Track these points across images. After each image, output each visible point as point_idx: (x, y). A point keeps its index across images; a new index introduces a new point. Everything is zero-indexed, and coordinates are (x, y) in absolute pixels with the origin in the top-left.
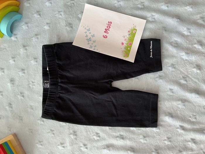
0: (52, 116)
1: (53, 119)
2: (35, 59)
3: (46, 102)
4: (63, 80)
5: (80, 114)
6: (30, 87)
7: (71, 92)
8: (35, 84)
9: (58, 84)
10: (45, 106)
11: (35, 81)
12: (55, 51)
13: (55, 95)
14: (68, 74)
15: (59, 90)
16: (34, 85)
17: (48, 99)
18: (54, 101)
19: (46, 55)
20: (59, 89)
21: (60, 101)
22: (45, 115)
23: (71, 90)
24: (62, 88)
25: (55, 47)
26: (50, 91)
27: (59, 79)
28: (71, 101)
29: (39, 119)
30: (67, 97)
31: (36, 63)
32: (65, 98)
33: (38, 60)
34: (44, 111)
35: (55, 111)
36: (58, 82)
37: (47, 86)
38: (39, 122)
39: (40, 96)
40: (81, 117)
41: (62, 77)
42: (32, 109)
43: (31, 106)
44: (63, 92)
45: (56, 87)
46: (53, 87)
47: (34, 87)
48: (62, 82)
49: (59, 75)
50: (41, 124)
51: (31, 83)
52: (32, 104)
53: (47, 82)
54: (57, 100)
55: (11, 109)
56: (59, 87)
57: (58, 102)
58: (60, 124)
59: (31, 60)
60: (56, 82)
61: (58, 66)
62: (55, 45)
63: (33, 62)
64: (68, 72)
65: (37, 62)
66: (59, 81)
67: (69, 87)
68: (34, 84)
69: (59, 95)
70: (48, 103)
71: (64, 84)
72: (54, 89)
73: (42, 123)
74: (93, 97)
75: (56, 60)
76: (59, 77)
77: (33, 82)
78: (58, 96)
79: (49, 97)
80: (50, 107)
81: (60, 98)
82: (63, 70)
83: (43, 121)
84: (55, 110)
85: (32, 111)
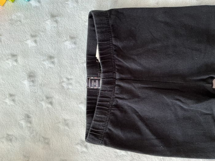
0: (105, 139)
1: (106, 144)
2: (72, 38)
3: (95, 115)
4: (123, 76)
5: (153, 137)
6: (63, 87)
7: (138, 97)
8: (73, 82)
9: (115, 83)
10: (93, 121)
11: (72, 77)
12: (111, 22)
13: (108, 102)
14: (133, 66)
15: (117, 94)
16: (71, 84)
17: (98, 108)
18: (107, 112)
19: (98, 28)
20: (116, 92)
21: (118, 113)
22: (93, 137)
23: (140, 94)
24: (123, 90)
25: (112, 16)
26: (101, 94)
27: (116, 73)
28: (136, 112)
29: (78, 144)
30: (129, 106)
31: (73, 46)
32: (126, 107)
33: (78, 40)
34: (92, 131)
35: (109, 129)
36: (115, 78)
37: (95, 86)
38: (79, 147)
39: (82, 103)
40: (156, 142)
41: (122, 70)
42: (67, 125)
43: (65, 120)
44: (124, 96)
45: (111, 88)
46: (108, 87)
47: (70, 87)
48: (121, 79)
49: (116, 67)
50: (82, 152)
51: (65, 80)
52: (67, 117)
53: (95, 78)
54: (112, 111)
55: (29, 125)
56: (116, 87)
57: (113, 114)
58: (115, 152)
59: (66, 41)
60: (112, 79)
61: (115, 50)
62: (111, 11)
63: (68, 44)
64: (134, 60)
65: (75, 43)
66: (117, 77)
67: (135, 87)
68: (71, 81)
69: (117, 101)
70: (97, 115)
71: (127, 82)
72: (108, 91)
73: (84, 149)
74: (180, 106)
75: (113, 39)
76: (117, 69)
77: (68, 79)
78: (114, 103)
79: (99, 105)
80: (101, 123)
81: (117, 106)
82: (124, 57)
83: (86, 147)
84: (111, 128)
85: (66, 128)
